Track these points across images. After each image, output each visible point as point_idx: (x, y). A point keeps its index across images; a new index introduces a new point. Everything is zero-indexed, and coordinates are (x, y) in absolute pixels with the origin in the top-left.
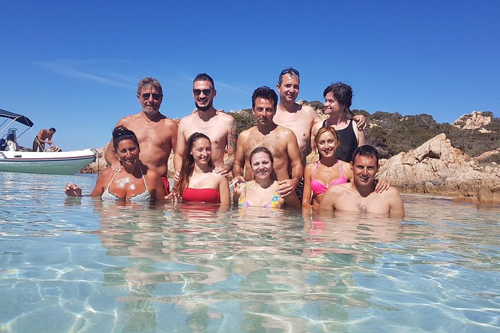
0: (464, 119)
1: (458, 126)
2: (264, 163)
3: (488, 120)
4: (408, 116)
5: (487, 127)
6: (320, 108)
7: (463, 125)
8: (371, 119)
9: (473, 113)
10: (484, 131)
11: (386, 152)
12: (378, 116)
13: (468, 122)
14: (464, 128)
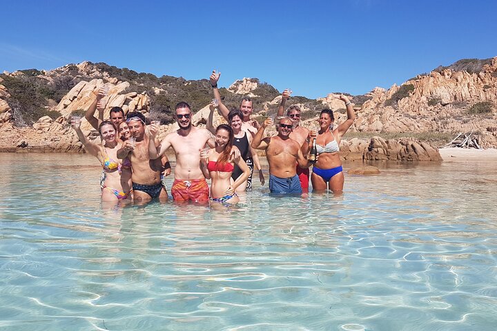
0: (237, 85)
1: (232, 91)
2: (110, 131)
3: (255, 86)
4: (192, 81)
5: (254, 92)
6: (107, 71)
7: (235, 90)
8: (159, 84)
9: (244, 79)
10: (251, 95)
11: (171, 117)
12: (165, 80)
13: (240, 87)
14: (237, 93)
